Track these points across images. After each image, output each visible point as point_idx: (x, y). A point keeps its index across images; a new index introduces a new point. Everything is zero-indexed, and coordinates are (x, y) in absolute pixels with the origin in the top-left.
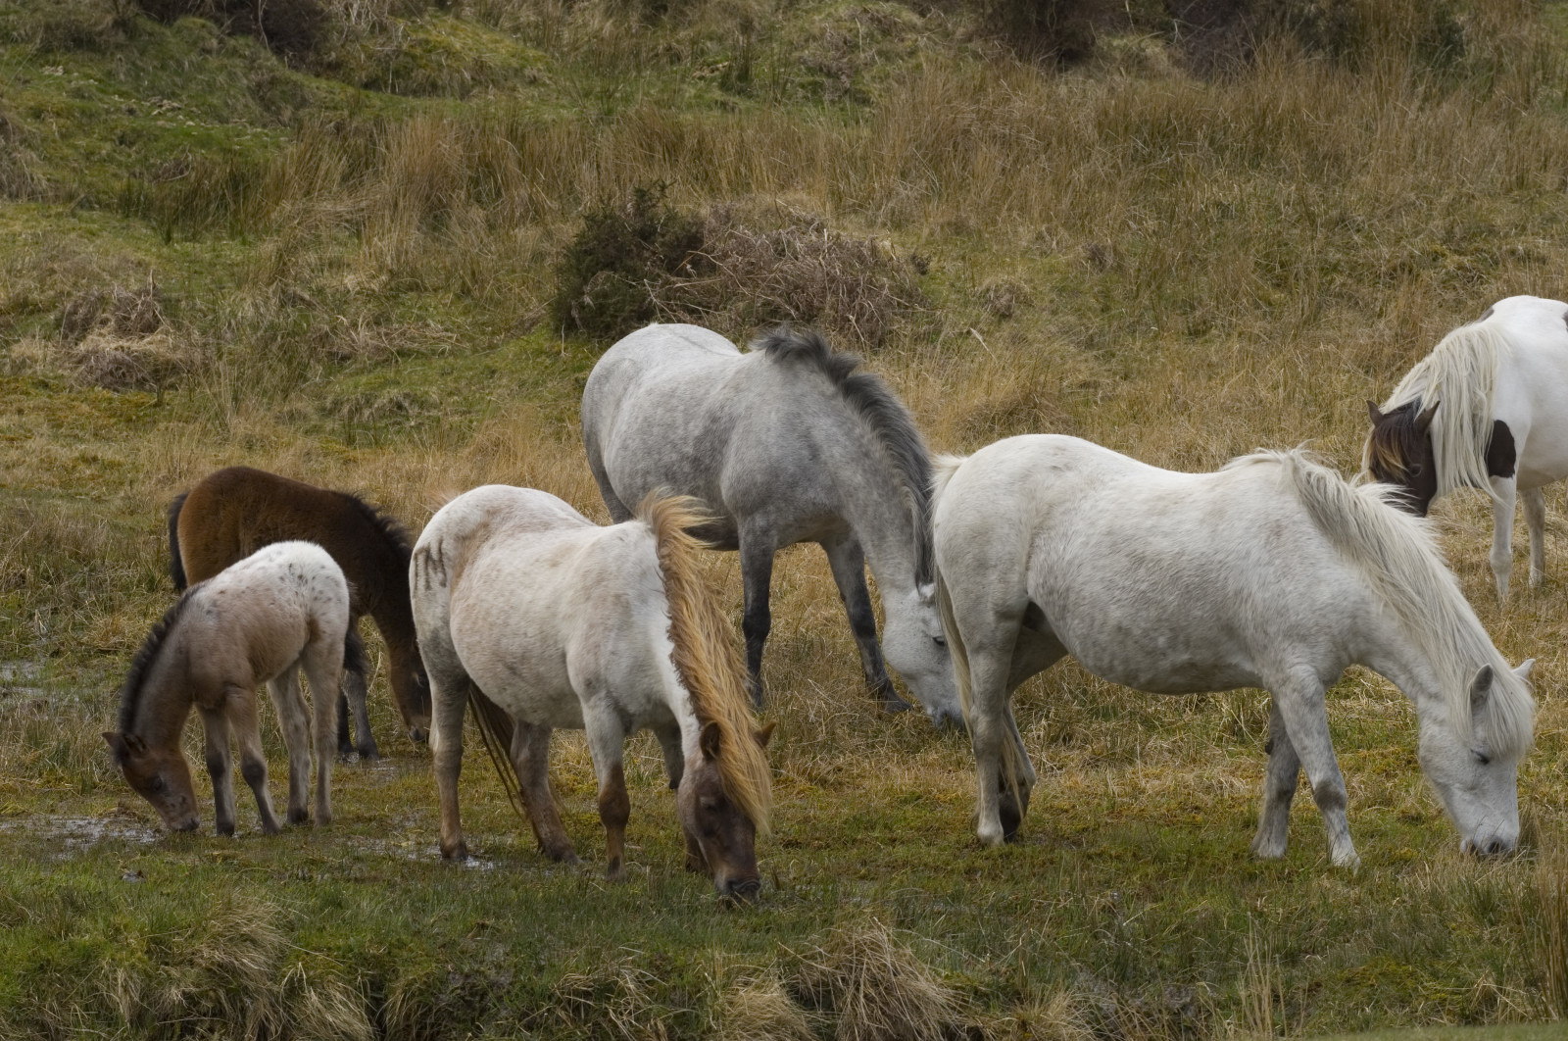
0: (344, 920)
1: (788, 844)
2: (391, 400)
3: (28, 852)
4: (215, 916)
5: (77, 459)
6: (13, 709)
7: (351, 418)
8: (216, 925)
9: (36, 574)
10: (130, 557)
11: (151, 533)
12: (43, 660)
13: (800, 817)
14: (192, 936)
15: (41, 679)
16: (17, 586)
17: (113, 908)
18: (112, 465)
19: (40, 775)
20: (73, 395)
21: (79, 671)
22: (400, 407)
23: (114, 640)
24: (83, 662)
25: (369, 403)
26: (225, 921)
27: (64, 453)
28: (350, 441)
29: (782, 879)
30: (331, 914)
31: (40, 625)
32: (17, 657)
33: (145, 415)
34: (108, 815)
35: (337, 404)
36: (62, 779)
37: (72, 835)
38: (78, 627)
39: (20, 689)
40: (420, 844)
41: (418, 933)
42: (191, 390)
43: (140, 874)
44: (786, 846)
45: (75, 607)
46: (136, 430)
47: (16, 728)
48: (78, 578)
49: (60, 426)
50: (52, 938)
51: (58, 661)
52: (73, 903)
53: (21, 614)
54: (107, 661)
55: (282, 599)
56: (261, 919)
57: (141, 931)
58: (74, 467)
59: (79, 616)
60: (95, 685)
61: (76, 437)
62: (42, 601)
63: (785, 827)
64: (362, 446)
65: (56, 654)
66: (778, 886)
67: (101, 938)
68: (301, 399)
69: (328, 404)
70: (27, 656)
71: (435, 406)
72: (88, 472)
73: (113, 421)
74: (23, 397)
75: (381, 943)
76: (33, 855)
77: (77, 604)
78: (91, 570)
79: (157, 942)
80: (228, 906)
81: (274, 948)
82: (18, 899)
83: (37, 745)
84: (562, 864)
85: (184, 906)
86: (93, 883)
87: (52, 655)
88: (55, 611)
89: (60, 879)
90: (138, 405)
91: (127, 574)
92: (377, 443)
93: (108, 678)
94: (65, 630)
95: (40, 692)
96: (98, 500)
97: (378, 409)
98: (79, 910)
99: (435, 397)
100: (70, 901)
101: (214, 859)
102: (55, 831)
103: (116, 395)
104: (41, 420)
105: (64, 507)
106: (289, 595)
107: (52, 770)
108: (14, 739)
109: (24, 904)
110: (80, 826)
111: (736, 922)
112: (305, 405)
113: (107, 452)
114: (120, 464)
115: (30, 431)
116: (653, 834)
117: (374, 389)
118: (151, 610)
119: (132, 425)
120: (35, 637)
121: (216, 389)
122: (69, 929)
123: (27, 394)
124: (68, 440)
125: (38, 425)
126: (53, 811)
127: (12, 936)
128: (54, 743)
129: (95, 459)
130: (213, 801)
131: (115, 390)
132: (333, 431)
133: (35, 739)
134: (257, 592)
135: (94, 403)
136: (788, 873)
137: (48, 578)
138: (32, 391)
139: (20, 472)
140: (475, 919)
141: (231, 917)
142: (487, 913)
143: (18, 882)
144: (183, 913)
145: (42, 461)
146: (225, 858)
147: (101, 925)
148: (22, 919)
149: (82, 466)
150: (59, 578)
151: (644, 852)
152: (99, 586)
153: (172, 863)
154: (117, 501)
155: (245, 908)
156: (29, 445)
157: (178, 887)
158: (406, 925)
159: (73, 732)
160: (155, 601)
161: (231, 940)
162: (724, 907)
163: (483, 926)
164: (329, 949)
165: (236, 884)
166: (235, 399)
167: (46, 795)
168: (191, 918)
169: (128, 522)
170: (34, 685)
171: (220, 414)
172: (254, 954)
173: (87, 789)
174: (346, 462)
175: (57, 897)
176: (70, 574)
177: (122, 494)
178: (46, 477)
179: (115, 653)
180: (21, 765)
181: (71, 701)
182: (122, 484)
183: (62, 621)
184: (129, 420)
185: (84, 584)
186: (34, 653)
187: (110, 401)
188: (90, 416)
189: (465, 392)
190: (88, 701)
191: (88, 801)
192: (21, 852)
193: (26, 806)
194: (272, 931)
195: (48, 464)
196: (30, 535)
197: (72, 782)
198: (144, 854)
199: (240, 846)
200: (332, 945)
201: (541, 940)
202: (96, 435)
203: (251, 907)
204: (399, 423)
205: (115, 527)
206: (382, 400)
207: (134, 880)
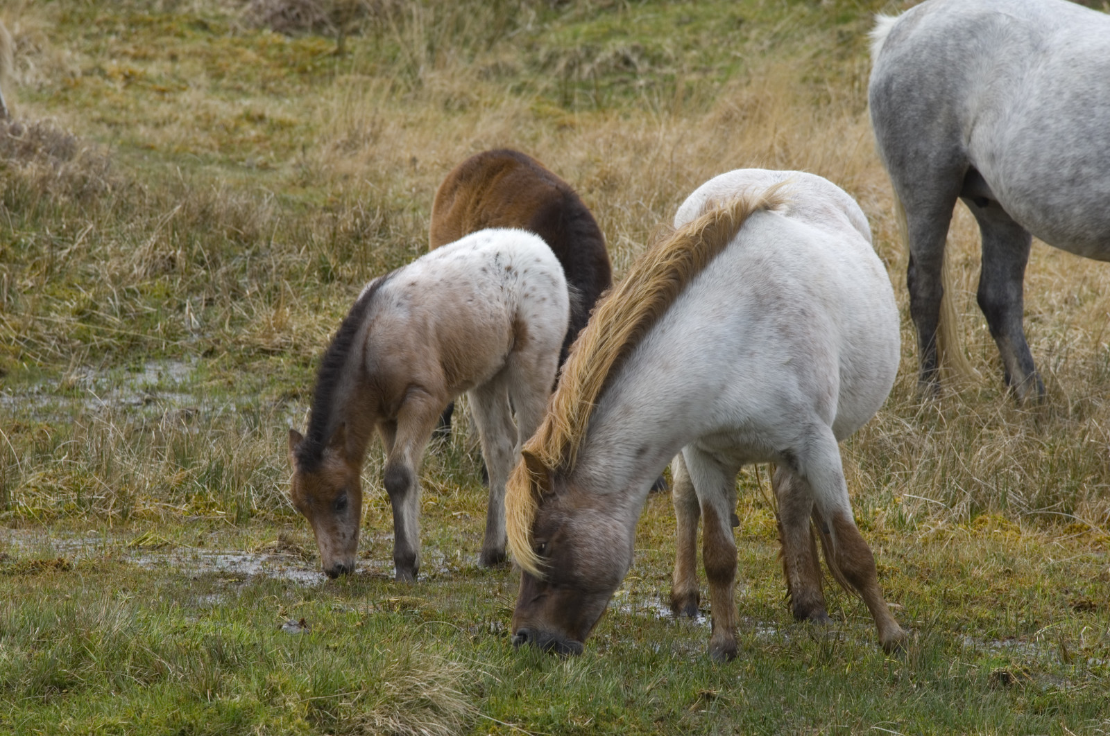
0: (543, 685)
1: (1080, 607)
2: (616, 54)
3: (169, 593)
4: (390, 677)
5: (239, 118)
6: (158, 419)
7: (568, 76)
8: (391, 688)
9: (189, 257)
10: (301, 239)
11: (326, 209)
12: (194, 360)
13: (1096, 573)
14: (363, 700)
15: (192, 384)
16: (165, 271)
17: (270, 664)
18: (282, 126)
19: (188, 499)
20: (237, 39)
21: (236, 374)
22: (627, 62)
23: (278, 338)
24: (241, 364)
25: (590, 56)
26: (402, 683)
27: (225, 109)
28: (567, 102)
29: (1070, 649)
30: (528, 677)
31: (191, 319)
32: (164, 356)
33: (323, 65)
34: (267, 550)
35: (552, 58)
36: (213, 505)
37: (223, 574)
38: (237, 322)
39: (166, 395)
40: (635, 594)
41: (630, 703)
42: (378, 37)
43: (302, 623)
44: (1078, 609)
45: (234, 297)
46: (311, 83)
47: (160, 442)
48: (237, 263)
49: (220, 76)
50: (196, 699)
51: (212, 362)
52: (222, 658)
53: (169, 305)
54: (269, 365)
55: (483, 296)
56: (445, 682)
57: (302, 692)
58: (236, 128)
59: (238, 308)
60: (255, 392)
61: (239, 89)
62: (194, 290)
63: (1077, 584)
64: (581, 109)
65: (210, 353)
66: (1067, 658)
67: (254, 700)
68: (507, 50)
69: (542, 56)
70: (177, 355)
71: (668, 61)
72: (253, 133)
73: (284, 71)
74: (178, 40)
75: (586, 714)
76: (175, 597)
77: (237, 294)
78: (254, 254)
79: (321, 706)
80: (407, 666)
81: (460, 717)
82: (156, 651)
83: (185, 463)
84: (807, 623)
85: (353, 663)
86: (247, 633)
87: (205, 355)
88: (210, 302)
89: (208, 626)
90: (315, 54)
91: (298, 258)
92: (600, 106)
93: (271, 383)
94: (222, 325)
95: (190, 399)
96: (264, 167)
97: (601, 64)
98: (229, 665)
99: (669, 51)
100: (219, 656)
101: (391, 607)
102: (203, 569)
103: (288, 41)
104: (198, 68)
105: (224, 177)
106: (492, 290)
107: (202, 494)
108: (158, 456)
109: (163, 657)
110: (233, 563)
111: (1013, 700)
112: (511, 56)
113: (275, 110)
114: (291, 125)
115: (184, 81)
116: (916, 590)
117: (596, 40)
118: (324, 304)
119: (307, 77)
120: (186, 333)
121: (407, 36)
122: (217, 688)
123: (181, 35)
124: (231, 93)
125: (195, 74)
126: (201, 544)
127: (149, 695)
128: (205, 462)
129: (261, 118)
130: (392, 536)
131: (288, 34)
132: (547, 90)
133: (182, 457)
134: (454, 285)
135: (262, 49)
136: (1079, 643)
137: (202, 263)
138: (189, 33)
139: (172, 131)
140: (701, 688)
141: (409, 679)
142: (713, 682)
143: (157, 630)
144: (352, 672)
145: (198, 118)
146: (404, 606)
147: (255, 684)
148: (161, 675)
149: (246, 126)
150: (215, 263)
151: (904, 612)
152: (262, 274)
153: (341, 611)
154: (287, 171)
155: (426, 668)
156: (185, 98)
157: (347, 640)
158: (616, 693)
159: (228, 450)
160: (329, 293)
161: (408, 705)
162: (1000, 683)
163: (709, 697)
164: (525, 719)
165: (416, 638)
166: (431, 48)
167: (194, 524)
168: (362, 678)
169: (298, 196)
170: (183, 390)
171: (412, 68)
172: (435, 724)
173: (243, 517)
174: (562, 127)
175: (203, 649)
176: (229, 258)
177: (293, 161)
178: (203, 138)
179: (281, 354)
180: (165, 487)
181: (227, 410)
182: (293, 148)
183: (218, 314)
184: (303, 71)
185: (244, 270)
186: (184, 350)
187: (281, 47)
188: (257, 65)
189: (705, 44)
190: (246, 411)
191: (244, 532)
192: (163, 593)
193: (170, 537)
194: (457, 696)
195: (206, 122)
196: (183, 209)
197: (225, 509)
198: (308, 598)
199: (422, 591)
200: (528, 715)
201: (778, 716)
202: (264, 88)
203: (432, 668)
204: (625, 82)
205: (285, 202)
206: (606, 54)
207: (295, 630)
